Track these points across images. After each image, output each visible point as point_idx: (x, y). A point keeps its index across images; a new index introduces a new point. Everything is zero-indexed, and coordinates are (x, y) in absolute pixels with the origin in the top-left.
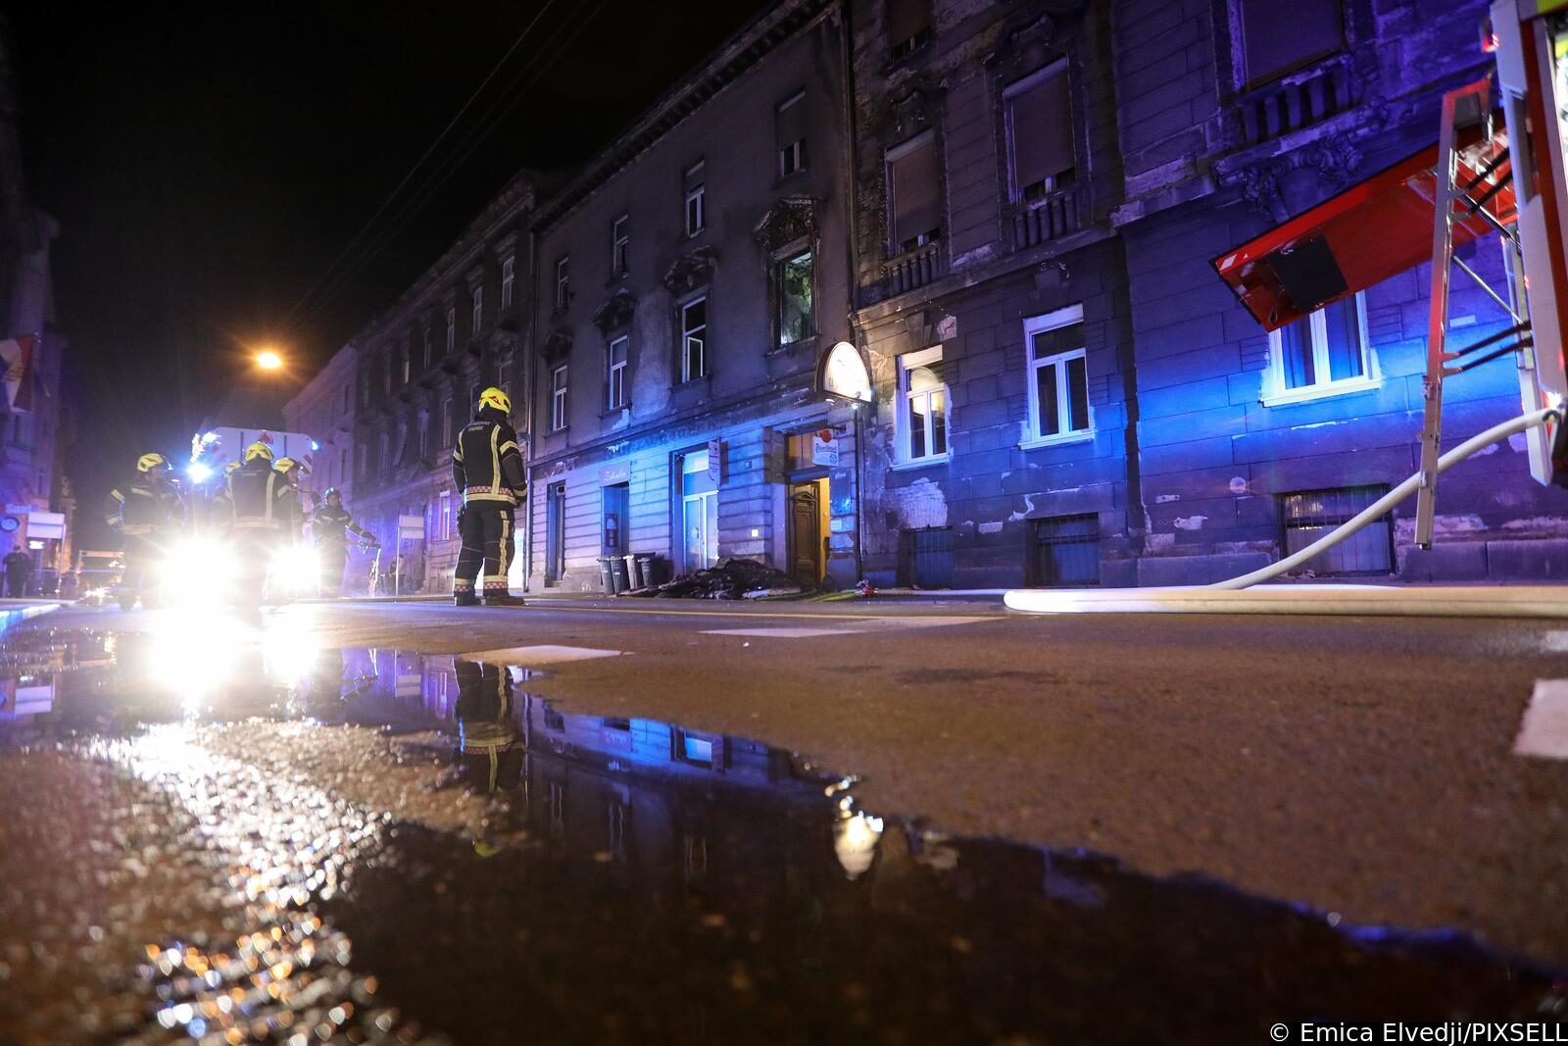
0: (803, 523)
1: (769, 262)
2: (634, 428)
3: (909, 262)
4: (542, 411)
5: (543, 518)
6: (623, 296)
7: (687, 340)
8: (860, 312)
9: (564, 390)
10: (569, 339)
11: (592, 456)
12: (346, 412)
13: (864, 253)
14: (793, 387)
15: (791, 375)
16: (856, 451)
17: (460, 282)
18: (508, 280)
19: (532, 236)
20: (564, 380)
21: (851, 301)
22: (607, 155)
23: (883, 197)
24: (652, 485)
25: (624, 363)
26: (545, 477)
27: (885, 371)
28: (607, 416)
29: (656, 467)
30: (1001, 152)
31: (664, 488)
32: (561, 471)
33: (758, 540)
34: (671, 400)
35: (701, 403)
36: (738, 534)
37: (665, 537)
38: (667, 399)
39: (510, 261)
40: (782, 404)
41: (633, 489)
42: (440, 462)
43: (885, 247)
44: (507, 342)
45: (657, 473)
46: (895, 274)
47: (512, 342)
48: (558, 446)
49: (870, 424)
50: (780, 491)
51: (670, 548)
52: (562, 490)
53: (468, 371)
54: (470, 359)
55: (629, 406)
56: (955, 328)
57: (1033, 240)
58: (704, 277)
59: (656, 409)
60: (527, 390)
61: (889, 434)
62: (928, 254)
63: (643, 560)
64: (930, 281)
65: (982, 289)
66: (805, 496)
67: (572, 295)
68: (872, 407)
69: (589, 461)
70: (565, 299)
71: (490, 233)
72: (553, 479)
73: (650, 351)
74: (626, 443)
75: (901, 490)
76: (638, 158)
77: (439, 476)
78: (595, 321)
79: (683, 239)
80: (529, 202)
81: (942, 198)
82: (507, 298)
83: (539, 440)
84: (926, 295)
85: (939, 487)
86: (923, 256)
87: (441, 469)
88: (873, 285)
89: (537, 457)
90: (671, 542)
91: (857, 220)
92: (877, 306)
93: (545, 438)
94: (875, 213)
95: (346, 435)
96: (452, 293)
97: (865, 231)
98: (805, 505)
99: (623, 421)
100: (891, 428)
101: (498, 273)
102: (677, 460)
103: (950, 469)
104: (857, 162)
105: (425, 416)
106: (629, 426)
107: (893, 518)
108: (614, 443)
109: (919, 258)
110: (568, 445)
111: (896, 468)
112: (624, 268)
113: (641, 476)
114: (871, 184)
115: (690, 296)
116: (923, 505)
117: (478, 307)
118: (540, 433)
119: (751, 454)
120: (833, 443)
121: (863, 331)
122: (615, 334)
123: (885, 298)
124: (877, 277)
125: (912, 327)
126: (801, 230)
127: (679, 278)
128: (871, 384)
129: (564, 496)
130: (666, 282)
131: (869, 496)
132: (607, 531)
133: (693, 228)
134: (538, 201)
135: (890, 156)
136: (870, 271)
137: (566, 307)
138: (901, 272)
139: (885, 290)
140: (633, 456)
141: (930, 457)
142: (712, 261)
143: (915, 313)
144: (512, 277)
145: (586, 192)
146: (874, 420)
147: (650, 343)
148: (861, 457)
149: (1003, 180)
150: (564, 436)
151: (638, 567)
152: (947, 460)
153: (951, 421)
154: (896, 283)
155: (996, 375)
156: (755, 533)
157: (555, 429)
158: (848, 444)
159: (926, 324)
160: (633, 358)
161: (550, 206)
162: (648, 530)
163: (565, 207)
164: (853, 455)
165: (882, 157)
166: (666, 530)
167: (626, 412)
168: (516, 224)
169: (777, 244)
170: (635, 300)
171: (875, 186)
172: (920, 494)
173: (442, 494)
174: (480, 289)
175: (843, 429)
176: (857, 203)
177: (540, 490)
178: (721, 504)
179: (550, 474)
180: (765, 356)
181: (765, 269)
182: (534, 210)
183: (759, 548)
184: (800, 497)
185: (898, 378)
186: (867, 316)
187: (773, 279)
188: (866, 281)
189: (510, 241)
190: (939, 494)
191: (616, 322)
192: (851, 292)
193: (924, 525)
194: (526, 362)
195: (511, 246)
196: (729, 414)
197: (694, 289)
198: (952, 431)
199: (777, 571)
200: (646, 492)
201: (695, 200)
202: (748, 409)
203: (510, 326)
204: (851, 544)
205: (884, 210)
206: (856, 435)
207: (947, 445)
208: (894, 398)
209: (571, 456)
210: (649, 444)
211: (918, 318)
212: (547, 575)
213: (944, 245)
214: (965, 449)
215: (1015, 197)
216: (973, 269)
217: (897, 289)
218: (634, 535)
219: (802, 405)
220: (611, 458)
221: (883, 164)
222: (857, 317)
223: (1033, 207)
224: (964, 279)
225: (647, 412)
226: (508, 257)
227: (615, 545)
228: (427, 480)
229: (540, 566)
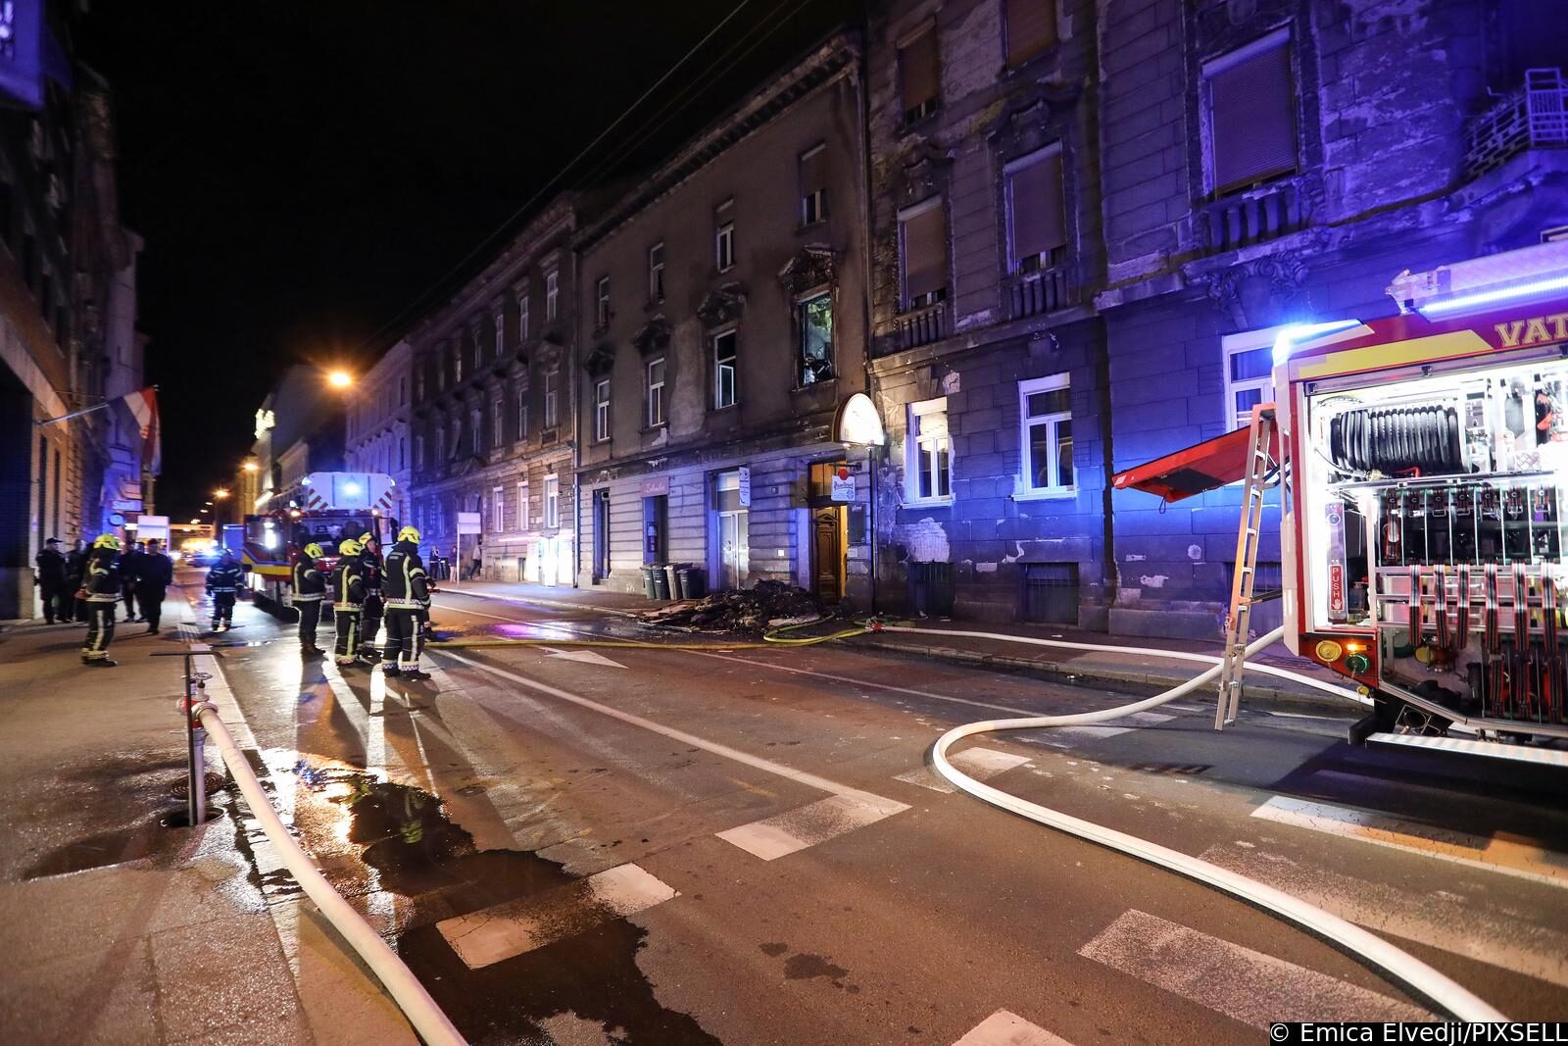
0: (824, 540)
1: (793, 305)
2: (673, 446)
3: (918, 318)
4: (587, 422)
5: (590, 521)
6: (660, 321)
7: (720, 367)
8: (875, 361)
9: (607, 403)
10: (612, 357)
11: (635, 467)
12: (402, 404)
13: (879, 305)
14: (815, 423)
15: (812, 413)
16: (871, 487)
17: (509, 291)
18: (552, 293)
19: (574, 254)
20: (606, 393)
21: (866, 348)
22: (643, 188)
23: (896, 255)
24: (688, 501)
25: (662, 384)
26: (591, 483)
27: (897, 418)
28: (646, 432)
29: (691, 485)
30: (1002, 224)
31: (698, 504)
32: (606, 480)
33: (784, 559)
34: (705, 424)
35: (732, 429)
36: (767, 553)
37: (701, 548)
38: (701, 422)
39: (554, 275)
40: (804, 438)
41: (672, 502)
42: (493, 459)
43: (897, 301)
44: (553, 354)
45: (694, 490)
46: (906, 328)
47: (558, 354)
48: (603, 456)
49: (883, 465)
50: (804, 515)
51: (706, 560)
52: (606, 495)
54: (518, 366)
55: (667, 425)
56: (958, 384)
57: (1028, 310)
58: (734, 312)
59: (692, 430)
60: (572, 399)
61: (899, 475)
62: (935, 312)
63: (681, 571)
64: (937, 340)
65: (981, 352)
66: (827, 518)
67: (613, 315)
68: (886, 450)
69: (631, 473)
70: (606, 317)
71: (534, 248)
72: (599, 485)
73: (686, 376)
74: (665, 459)
75: (910, 527)
76: (672, 191)
77: (494, 472)
78: (634, 343)
79: (714, 274)
80: (571, 223)
81: (948, 262)
82: (551, 311)
83: (585, 450)
84: (934, 351)
85: (942, 527)
86: (931, 315)
87: (495, 467)
88: (886, 336)
89: (583, 464)
90: (707, 554)
91: (872, 273)
92: (889, 358)
93: (591, 447)
94: (889, 268)
95: (403, 426)
96: (501, 300)
97: (879, 285)
98: (827, 526)
99: (662, 438)
100: (901, 470)
101: (544, 287)
102: (713, 478)
103: (953, 512)
104: (873, 220)
105: (477, 415)
106: (667, 444)
107: (902, 551)
108: (654, 459)
109: (927, 316)
110: (611, 458)
111: (906, 507)
112: (661, 294)
113: (678, 491)
114: (885, 241)
115: (721, 328)
116: (928, 541)
117: (525, 316)
118: (586, 442)
119: (777, 481)
120: (850, 480)
121: (878, 378)
122: (652, 356)
123: (897, 350)
124: (891, 329)
125: (921, 380)
126: (821, 279)
127: (711, 311)
128: (884, 427)
129: (609, 502)
130: (699, 314)
131: (882, 529)
132: (649, 538)
133: (724, 265)
134: (579, 224)
135: (902, 216)
136: (883, 322)
137: (607, 326)
138: (911, 328)
139: (897, 343)
140: (671, 472)
141: (936, 499)
142: (741, 298)
143: (924, 367)
144: (556, 290)
145: (624, 218)
146: (886, 461)
147: (685, 368)
148: (875, 493)
149: (1003, 250)
150: (608, 447)
151: (677, 577)
152: (950, 504)
153: (953, 468)
154: (907, 336)
155: (994, 431)
156: (781, 553)
157: (600, 440)
158: (865, 480)
159: (933, 377)
160: (670, 379)
161: (590, 229)
162: (685, 541)
163: (605, 230)
164: (868, 490)
165: (896, 217)
166: (702, 543)
167: (664, 431)
168: (560, 243)
169: (800, 289)
170: (671, 327)
171: (889, 243)
172: (926, 532)
173: (496, 489)
174: (527, 298)
175: (859, 466)
176: (872, 257)
177: (587, 495)
178: (751, 524)
179: (595, 481)
180: (790, 393)
181: (788, 311)
182: (575, 232)
183: (785, 566)
184: (822, 519)
185: (908, 424)
186: (881, 365)
187: (797, 320)
188: (880, 332)
189: (554, 257)
190: (942, 533)
191: (653, 344)
192: (866, 338)
193: (929, 560)
194: (571, 374)
195: (554, 262)
196: (758, 442)
197: (725, 321)
198: (954, 478)
199: (801, 589)
200: (682, 506)
201: (725, 235)
202: (774, 439)
203: (555, 339)
204: (866, 570)
205: (897, 267)
206: (870, 473)
207: (951, 490)
208: (904, 442)
209: (615, 466)
210: (686, 463)
211: (926, 372)
212: (594, 573)
213: (949, 305)
214: (966, 495)
215: (1012, 267)
216: (976, 330)
217: (908, 343)
218: (672, 544)
219: (823, 440)
220: (651, 471)
221: (896, 223)
222: (872, 365)
223: (1029, 280)
224: (966, 341)
225: (684, 432)
226: (552, 272)
227: (655, 550)
228: (481, 475)
229: (588, 564)
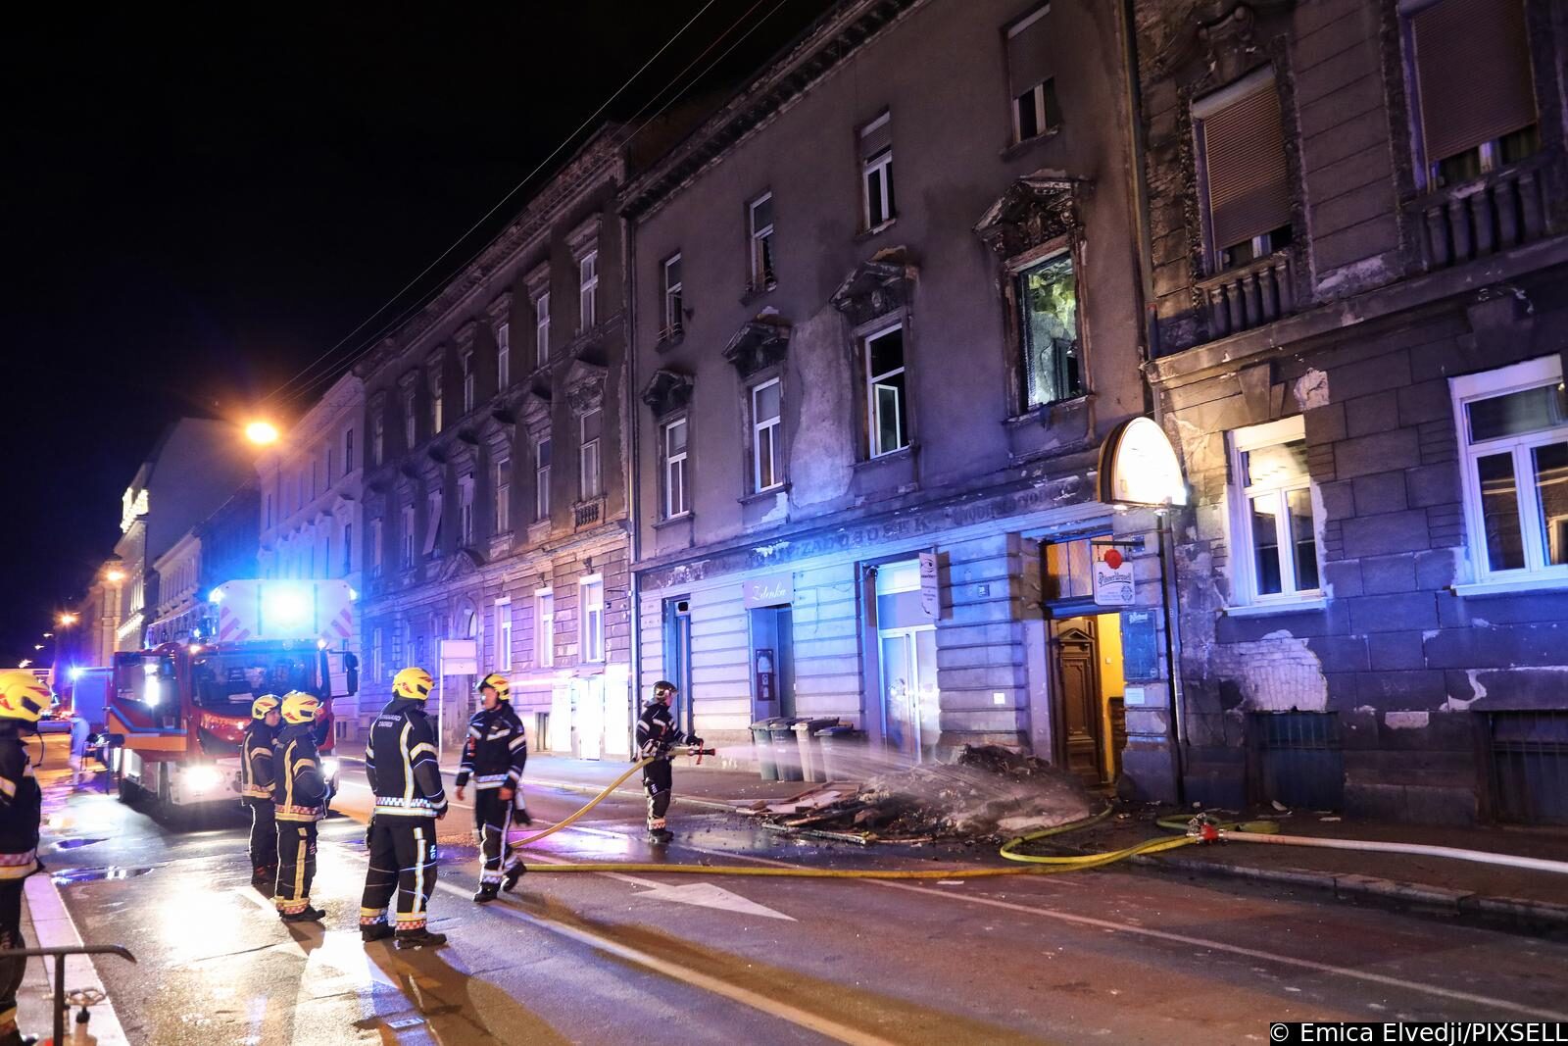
0: (1073, 675)
1: (1003, 276)
2: (799, 522)
3: (1240, 282)
4: (649, 487)
5: (658, 649)
6: (770, 319)
7: (875, 387)
8: (1160, 361)
9: (683, 456)
10: (688, 381)
11: (732, 559)
12: (349, 470)
13: (1162, 265)
14: (1053, 473)
15: (1048, 456)
16: (1163, 580)
17: (515, 287)
18: (589, 286)
19: (623, 222)
20: (681, 439)
21: (1142, 340)
22: (737, 106)
23: (1190, 177)
24: (828, 612)
25: (776, 420)
26: (658, 587)
27: (1206, 455)
28: (750, 501)
29: (833, 585)
31: (848, 618)
32: (683, 581)
33: (1004, 709)
34: (854, 483)
35: (902, 490)
36: (972, 699)
37: (853, 693)
38: (847, 480)
39: (590, 258)
40: (1036, 499)
41: (798, 616)
42: (494, 553)
43: (1196, 256)
44: (592, 381)
45: (836, 594)
46: (1217, 301)
47: (600, 381)
48: (678, 542)
49: (1185, 539)
50: (1036, 631)
51: (862, 712)
52: (684, 607)
53: (533, 420)
54: (534, 403)
55: (787, 488)
56: (1326, 391)
58: (899, 296)
59: (830, 494)
60: (625, 452)
61: (1218, 556)
62: (1272, 270)
66: (1076, 636)
67: (690, 314)
68: (1189, 514)
69: (727, 568)
70: (679, 318)
71: (557, 216)
72: (672, 591)
73: (817, 405)
74: (785, 544)
75: (1245, 647)
76: (783, 108)
77: (495, 575)
78: (729, 356)
79: (860, 237)
80: (617, 170)
82: (587, 313)
83: (647, 532)
84: (1272, 338)
85: (1310, 647)
86: (1264, 274)
87: (498, 565)
88: (1178, 317)
89: (644, 556)
90: (863, 702)
91: (1147, 212)
92: (1189, 354)
93: (657, 528)
94: (1177, 201)
95: (350, 504)
96: (504, 301)
97: (1161, 230)
98: (1076, 649)
99: (780, 511)
100: (1221, 547)
102: (867, 574)
103: (1328, 619)
105: (468, 483)
106: (788, 519)
107: (1231, 692)
108: (766, 544)
109: (1256, 277)
110: (692, 544)
111: (1233, 612)
112: (770, 276)
113: (810, 596)
114: (1168, 156)
115: (877, 322)
116: (1282, 673)
117: (544, 324)
118: (648, 521)
119: (987, 574)
120: (1125, 568)
122: (759, 376)
124: (1187, 304)
125: (1250, 388)
126: (1053, 230)
127: (859, 296)
128: (1184, 474)
129: (689, 617)
130: (838, 302)
131: (1188, 652)
132: (759, 676)
133: (877, 220)
134: (632, 171)
135: (1198, 111)
136: (1172, 293)
137: (680, 332)
139: (1201, 328)
140: (796, 565)
141: (1290, 596)
142: (911, 272)
143: (1256, 365)
144: (595, 280)
145: (704, 158)
146: (1191, 532)
147: (816, 393)
148: (1172, 590)
149: (1402, 149)
150: (687, 527)
152: (1321, 606)
153: (1326, 542)
154: (1219, 315)
155: (1405, 471)
156: (1000, 699)
157: (671, 516)
158: (1150, 568)
159: (1274, 382)
160: (789, 411)
161: (649, 181)
162: (824, 681)
163: (674, 180)
164: (1158, 586)
165: (1185, 112)
166: (853, 684)
167: (782, 497)
168: (597, 205)
170: (789, 326)
171: (1176, 158)
172: (1277, 656)
173: (499, 602)
174: (546, 297)
175: (1139, 544)
176: (1145, 184)
177: (651, 606)
178: (941, 649)
179: (665, 583)
180: (1005, 423)
181: (998, 286)
182: (625, 187)
183: (1009, 721)
184: (1067, 638)
185: (1229, 466)
186: (1172, 367)
187: (1012, 301)
188: (1168, 309)
189: (590, 227)
190: (1311, 658)
191: (760, 357)
193: (1286, 706)
194: (622, 412)
195: (589, 238)
196: (949, 510)
197: (883, 312)
198: (1327, 559)
199: (1037, 757)
200: (818, 622)
201: (877, 172)
202: (979, 503)
203: (594, 357)
204: (1161, 728)
205: (1193, 197)
206: (1161, 554)
207: (1321, 580)
208: (1223, 498)
209: (700, 558)
210: (823, 549)
211: (1259, 374)
213: (1300, 255)
215: (1423, 176)
216: (1356, 294)
217: (1223, 326)
218: (800, 686)
219: (1069, 502)
220: (761, 565)
221: (1187, 124)
222: (1156, 369)
223: (1459, 195)
224: (1339, 313)
225: (817, 498)
226: (587, 252)
227: (772, 697)
228: (474, 580)
